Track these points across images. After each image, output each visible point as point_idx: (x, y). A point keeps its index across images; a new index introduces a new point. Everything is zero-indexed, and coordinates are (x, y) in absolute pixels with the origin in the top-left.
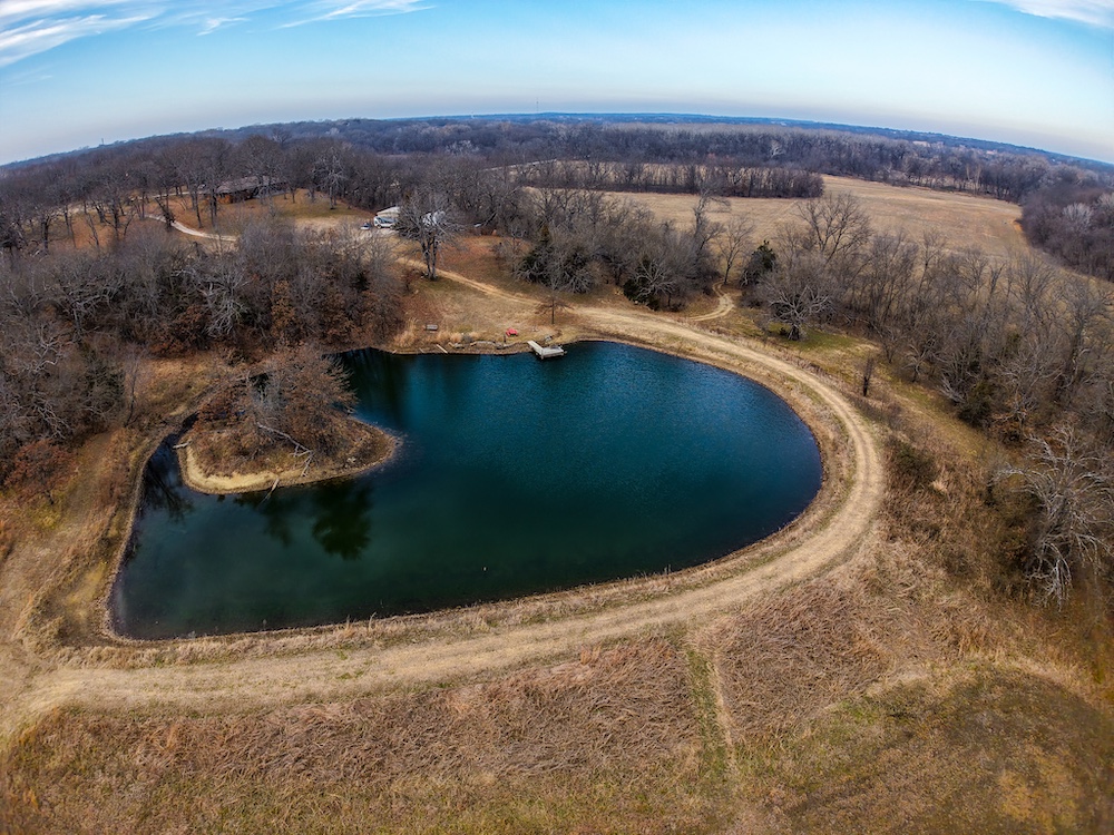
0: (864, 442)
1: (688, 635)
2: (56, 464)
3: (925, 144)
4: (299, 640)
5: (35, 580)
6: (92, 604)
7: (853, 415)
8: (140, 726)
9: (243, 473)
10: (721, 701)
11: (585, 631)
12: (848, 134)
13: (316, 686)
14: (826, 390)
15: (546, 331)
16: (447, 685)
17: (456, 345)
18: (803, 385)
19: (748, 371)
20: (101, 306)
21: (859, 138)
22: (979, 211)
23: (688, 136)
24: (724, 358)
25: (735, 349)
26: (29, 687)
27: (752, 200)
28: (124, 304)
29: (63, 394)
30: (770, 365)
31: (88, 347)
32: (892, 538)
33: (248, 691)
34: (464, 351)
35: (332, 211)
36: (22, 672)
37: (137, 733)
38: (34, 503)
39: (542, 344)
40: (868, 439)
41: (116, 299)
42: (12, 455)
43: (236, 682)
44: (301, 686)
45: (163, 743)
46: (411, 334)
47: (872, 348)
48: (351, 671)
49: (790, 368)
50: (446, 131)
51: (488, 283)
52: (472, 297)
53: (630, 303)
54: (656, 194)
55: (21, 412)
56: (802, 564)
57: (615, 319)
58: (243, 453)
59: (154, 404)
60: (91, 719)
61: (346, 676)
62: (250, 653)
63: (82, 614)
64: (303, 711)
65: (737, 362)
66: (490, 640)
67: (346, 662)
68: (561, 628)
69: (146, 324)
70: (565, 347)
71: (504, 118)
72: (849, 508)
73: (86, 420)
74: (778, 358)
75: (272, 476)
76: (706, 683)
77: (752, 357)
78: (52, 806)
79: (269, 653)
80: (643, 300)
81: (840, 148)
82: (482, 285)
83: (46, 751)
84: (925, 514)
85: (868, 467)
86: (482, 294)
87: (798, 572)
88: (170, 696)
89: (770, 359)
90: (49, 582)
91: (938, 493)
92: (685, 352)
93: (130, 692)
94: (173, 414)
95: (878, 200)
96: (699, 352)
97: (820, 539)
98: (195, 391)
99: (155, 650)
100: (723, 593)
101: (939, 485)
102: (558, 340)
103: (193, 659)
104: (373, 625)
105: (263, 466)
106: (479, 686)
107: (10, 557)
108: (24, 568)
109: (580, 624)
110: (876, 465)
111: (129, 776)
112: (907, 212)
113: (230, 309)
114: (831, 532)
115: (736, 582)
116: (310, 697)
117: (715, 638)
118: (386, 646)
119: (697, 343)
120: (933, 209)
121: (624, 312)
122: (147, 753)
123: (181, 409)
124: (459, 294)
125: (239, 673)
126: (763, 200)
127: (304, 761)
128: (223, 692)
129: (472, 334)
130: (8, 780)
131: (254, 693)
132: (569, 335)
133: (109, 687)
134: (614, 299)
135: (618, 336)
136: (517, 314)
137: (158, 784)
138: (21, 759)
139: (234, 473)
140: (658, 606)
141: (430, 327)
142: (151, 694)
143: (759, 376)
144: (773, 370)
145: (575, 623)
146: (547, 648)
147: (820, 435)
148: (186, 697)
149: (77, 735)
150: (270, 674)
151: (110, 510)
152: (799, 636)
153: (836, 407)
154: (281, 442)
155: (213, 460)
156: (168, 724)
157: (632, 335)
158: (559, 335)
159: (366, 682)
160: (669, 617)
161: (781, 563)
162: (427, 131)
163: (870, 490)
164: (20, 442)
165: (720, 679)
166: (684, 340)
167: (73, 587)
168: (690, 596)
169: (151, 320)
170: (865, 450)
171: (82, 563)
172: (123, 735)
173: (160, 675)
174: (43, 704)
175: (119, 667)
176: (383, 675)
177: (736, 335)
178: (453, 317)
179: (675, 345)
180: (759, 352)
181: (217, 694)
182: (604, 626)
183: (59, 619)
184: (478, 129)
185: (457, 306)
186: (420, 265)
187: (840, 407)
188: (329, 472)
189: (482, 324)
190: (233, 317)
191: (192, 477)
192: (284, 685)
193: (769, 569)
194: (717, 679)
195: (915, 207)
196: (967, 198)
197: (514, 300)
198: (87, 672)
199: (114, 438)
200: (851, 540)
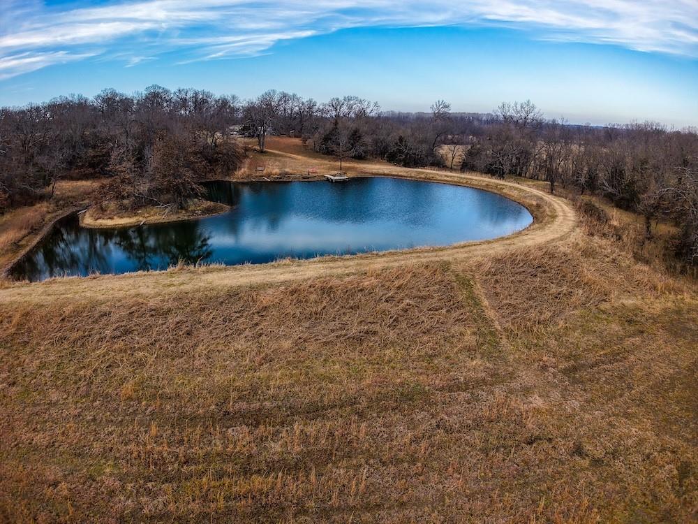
0: (557, 203)
1: (453, 266)
7: (547, 195)
9: (122, 217)
11: (369, 264)
13: (145, 290)
14: (526, 188)
15: (337, 172)
16: (255, 288)
17: (276, 176)
18: (511, 187)
32: (592, 235)
33: (89, 293)
34: (281, 180)
39: (334, 175)
40: (560, 202)
44: (132, 291)
48: (176, 283)
51: (298, 155)
53: (391, 164)
57: (382, 167)
61: (171, 285)
65: (465, 180)
66: (293, 268)
68: (351, 263)
75: (141, 218)
76: (472, 292)
77: (474, 178)
80: (399, 163)
82: (294, 155)
85: (564, 211)
86: (294, 158)
89: (487, 179)
92: (429, 179)
97: (540, 233)
100: (475, 250)
101: (614, 223)
105: (136, 214)
109: (366, 261)
110: (569, 210)
115: (484, 246)
116: (138, 295)
117: (474, 268)
123: (87, 201)
124: (279, 158)
129: (287, 170)
132: (352, 174)
134: (380, 162)
135: (384, 175)
139: (115, 217)
141: (259, 168)
144: (489, 182)
145: (361, 261)
147: (527, 204)
153: (535, 193)
158: (345, 174)
160: (435, 258)
163: (569, 218)
170: (560, 205)
180: (478, 177)
188: (182, 217)
189: (294, 170)
191: (85, 222)
194: (480, 290)
197: (315, 161)
200: (563, 234)
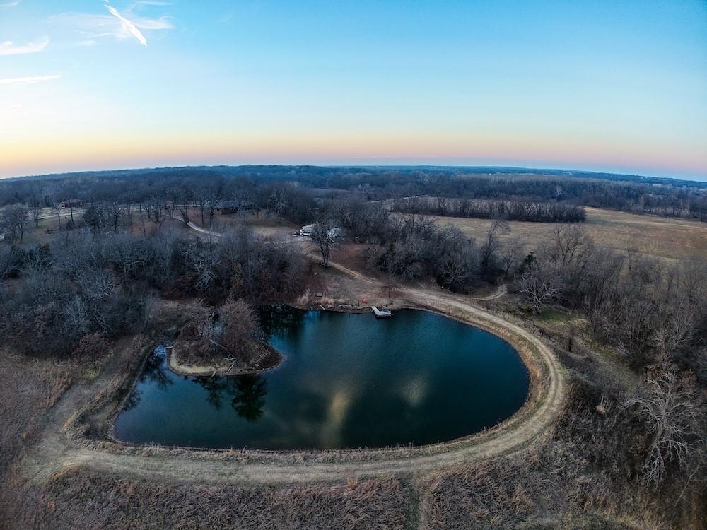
0: (557, 379)
1: (413, 480)
2: (101, 348)
3: (660, 185)
4: (205, 454)
5: (79, 405)
6: (106, 421)
7: (555, 363)
8: (116, 481)
9: (199, 365)
10: (423, 519)
11: (355, 470)
12: (606, 181)
13: (207, 477)
14: (543, 346)
15: (384, 301)
16: (273, 487)
17: (331, 306)
18: (530, 343)
19: (500, 333)
20: (140, 266)
21: (613, 183)
22: (686, 230)
23: (504, 183)
24: (486, 324)
25: (495, 319)
26: (64, 455)
27: (538, 224)
28: (152, 268)
29: (111, 312)
30: (513, 329)
31: (128, 289)
32: (557, 438)
33: (173, 474)
34: (335, 310)
35: (279, 224)
36: (63, 447)
37: (114, 484)
38: (87, 365)
39: (380, 309)
40: (560, 377)
41: (148, 264)
42: (79, 340)
43: (168, 469)
44: (200, 476)
45: (125, 491)
46: (306, 298)
47: (585, 321)
48: (227, 473)
49: (525, 332)
50: (357, 176)
51: (357, 271)
52: (346, 279)
53: (439, 288)
54: (478, 219)
55: (87, 318)
56: (494, 448)
57: (427, 297)
58: (201, 355)
59: (160, 323)
60: (92, 476)
61: (224, 475)
62: (179, 456)
63: (100, 425)
64: (197, 488)
65: (493, 328)
66: (303, 468)
67: (226, 468)
68: (342, 467)
69: (162, 280)
70: (393, 311)
71: (395, 169)
72: (535, 418)
73: (121, 327)
74: (520, 326)
75: (213, 369)
76: (416, 508)
77: (503, 324)
78: (62, 511)
79: (189, 457)
80: (446, 286)
81: (601, 190)
82: (354, 272)
83: (66, 485)
84: (586, 425)
85: (555, 395)
86: (352, 278)
87: (489, 453)
88: (134, 470)
89: (515, 327)
90: (86, 407)
91: (599, 414)
92: (464, 319)
93: (115, 465)
94: (169, 330)
95: (621, 224)
96: (472, 319)
97: (510, 435)
98: (183, 319)
99: (132, 448)
100: (441, 460)
101: (600, 408)
102: (390, 307)
103: (149, 455)
104: (245, 452)
105: (210, 363)
106: (290, 490)
107: (68, 391)
108: (75, 398)
109: (354, 467)
110: (560, 394)
111: (104, 504)
112: (639, 232)
113: (207, 276)
114: (518, 432)
115: (449, 455)
116: (202, 482)
117: (427, 483)
118: (248, 463)
119: (472, 314)
120: (656, 229)
121: (434, 293)
122: (116, 495)
123: (174, 328)
124: (339, 277)
125: (171, 465)
126: (545, 224)
127: (192, 512)
128: (161, 473)
129: (341, 300)
130: (42, 495)
131: (176, 476)
132: (398, 304)
133: (105, 461)
134: (429, 284)
135: (427, 307)
136: (370, 290)
137: (118, 510)
138: (52, 487)
139: (194, 365)
140: (400, 463)
141: (318, 295)
142: (125, 468)
143: (506, 336)
144: (514, 333)
145: (351, 466)
146: (332, 476)
147: (532, 374)
148: (142, 472)
149: (83, 480)
150: (186, 467)
151: (126, 376)
152: (479, 489)
153: (547, 358)
154: (221, 351)
155: (184, 357)
156: (130, 483)
157: (435, 307)
158: (392, 304)
159: (233, 479)
160: (405, 469)
161: (480, 447)
162: (346, 176)
163: (552, 408)
164: (84, 334)
165: (425, 507)
166: (466, 312)
167: (98, 411)
168: (420, 460)
169: (165, 278)
170: (557, 385)
171: (105, 401)
172: (106, 484)
173: (132, 459)
174: (69, 464)
175: (112, 453)
176: (242, 477)
177: (497, 311)
178: (333, 290)
179: (459, 314)
180: (509, 322)
181: (158, 473)
182: (367, 469)
183: (87, 425)
184: (376, 176)
185: (336, 284)
186: (320, 258)
187: (549, 358)
188: (244, 370)
189: (348, 295)
190: (209, 281)
191: (171, 365)
192: (192, 474)
193: (472, 449)
194: (424, 506)
195: (645, 228)
196: (681, 222)
197: (370, 282)
198: (96, 453)
199: (135, 339)
200: (529, 437)
